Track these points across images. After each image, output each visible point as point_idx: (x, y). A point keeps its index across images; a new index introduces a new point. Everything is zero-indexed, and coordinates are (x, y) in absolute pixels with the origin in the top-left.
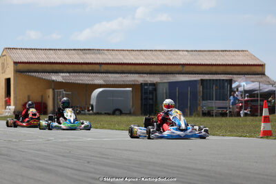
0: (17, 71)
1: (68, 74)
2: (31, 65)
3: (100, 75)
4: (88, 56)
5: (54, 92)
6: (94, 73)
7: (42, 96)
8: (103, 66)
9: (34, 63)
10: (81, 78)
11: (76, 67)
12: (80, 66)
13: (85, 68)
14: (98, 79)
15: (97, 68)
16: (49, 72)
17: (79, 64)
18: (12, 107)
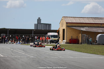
0: (67, 26)
1: (88, 28)
2: (73, 24)
3: (101, 28)
4: (96, 20)
5: (82, 35)
6: (98, 27)
7: (77, 37)
8: (102, 25)
9: (74, 23)
10: (93, 29)
11: (91, 25)
12: (93, 24)
13: (95, 25)
14: (100, 30)
15: (100, 25)
16: (80, 27)
17: (93, 23)
18: (65, 41)
